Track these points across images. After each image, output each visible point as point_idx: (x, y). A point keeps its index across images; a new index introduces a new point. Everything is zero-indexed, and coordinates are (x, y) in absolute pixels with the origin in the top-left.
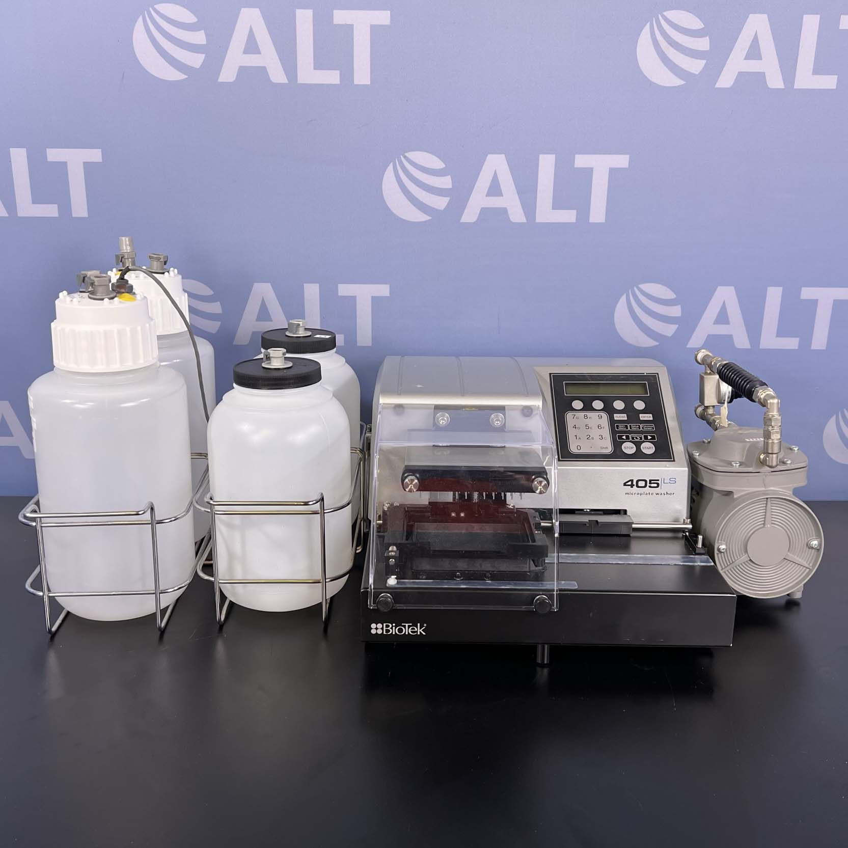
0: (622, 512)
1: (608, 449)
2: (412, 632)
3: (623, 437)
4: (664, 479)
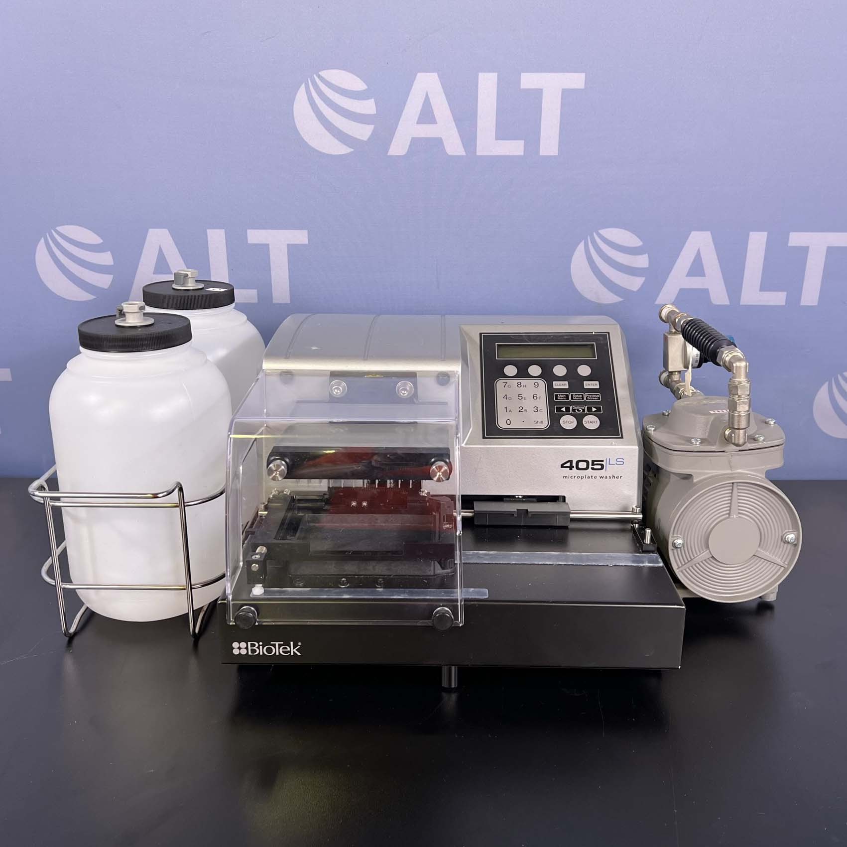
0: (561, 499)
1: (544, 424)
2: (283, 652)
3: (562, 409)
4: (609, 459)
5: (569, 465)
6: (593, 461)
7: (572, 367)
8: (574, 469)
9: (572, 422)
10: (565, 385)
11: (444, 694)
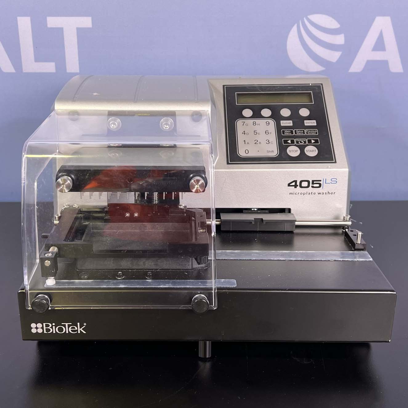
0: (287, 211)
1: (275, 152)
2: (72, 330)
3: (288, 141)
4: (326, 179)
5: (294, 184)
6: (313, 181)
7: (295, 110)
8: (298, 187)
9: (296, 151)
10: (290, 123)
11: (200, 363)
